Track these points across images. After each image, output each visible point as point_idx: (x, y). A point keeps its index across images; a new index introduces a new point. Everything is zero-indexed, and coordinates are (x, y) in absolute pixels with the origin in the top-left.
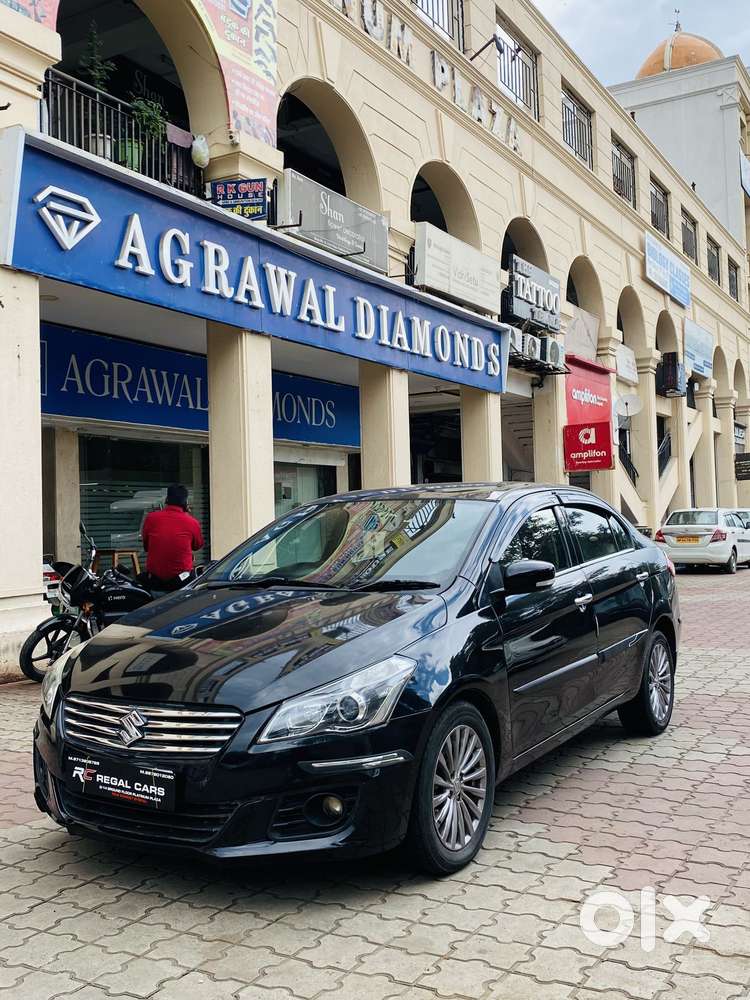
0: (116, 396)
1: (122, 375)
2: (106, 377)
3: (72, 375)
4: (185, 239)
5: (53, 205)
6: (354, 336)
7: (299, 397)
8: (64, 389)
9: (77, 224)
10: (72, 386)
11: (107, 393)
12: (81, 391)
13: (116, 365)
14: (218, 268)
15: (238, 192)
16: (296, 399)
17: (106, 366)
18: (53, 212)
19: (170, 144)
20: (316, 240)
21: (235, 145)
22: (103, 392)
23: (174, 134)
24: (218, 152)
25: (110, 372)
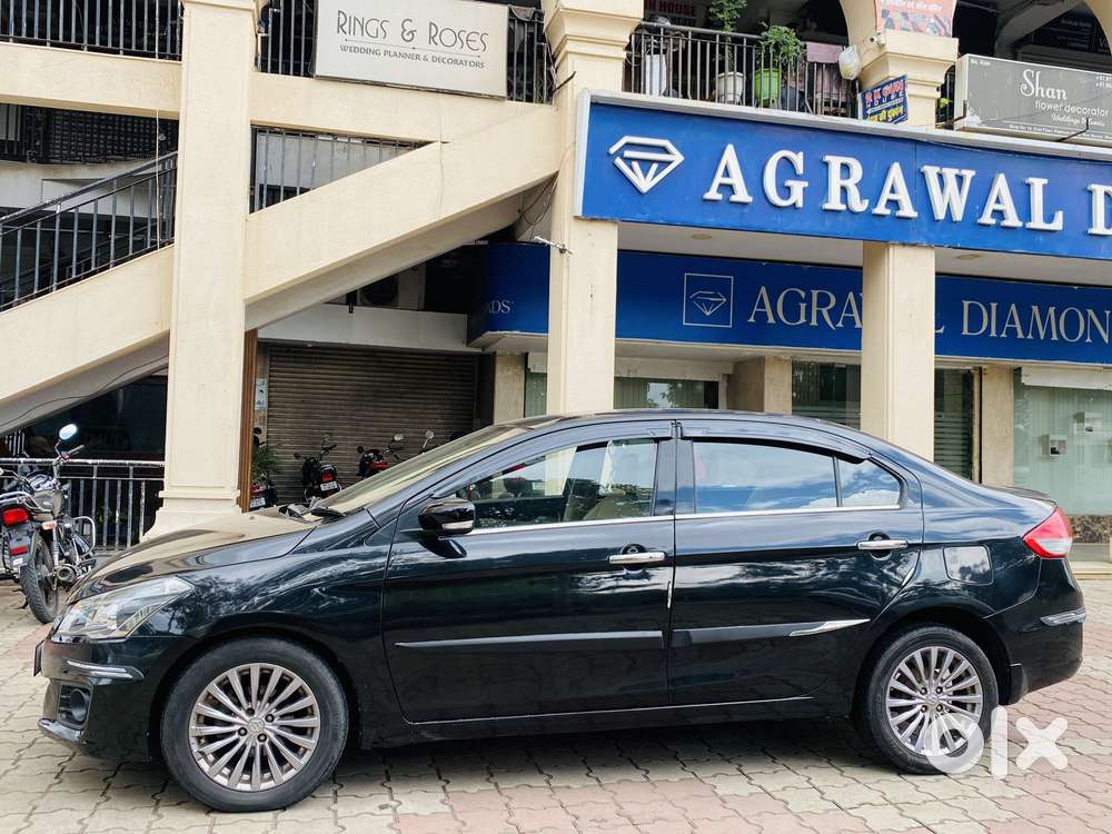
0: (814, 322)
1: (823, 301)
2: (803, 306)
3: (762, 305)
4: (798, 160)
5: (628, 154)
6: (1086, 233)
7: (1090, 312)
8: (752, 320)
9: (655, 166)
10: (762, 317)
11: (803, 320)
12: (771, 320)
13: (815, 293)
14: (845, 183)
15: (883, 96)
16: (1085, 315)
17: (803, 294)
18: (628, 160)
19: (812, 64)
20: (1013, 128)
21: (881, 46)
22: (798, 320)
23: (818, 52)
24: (868, 59)
25: (808, 300)
